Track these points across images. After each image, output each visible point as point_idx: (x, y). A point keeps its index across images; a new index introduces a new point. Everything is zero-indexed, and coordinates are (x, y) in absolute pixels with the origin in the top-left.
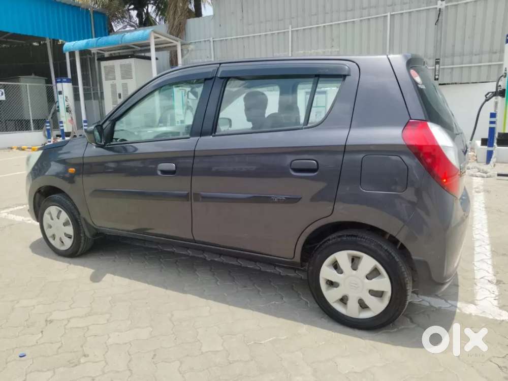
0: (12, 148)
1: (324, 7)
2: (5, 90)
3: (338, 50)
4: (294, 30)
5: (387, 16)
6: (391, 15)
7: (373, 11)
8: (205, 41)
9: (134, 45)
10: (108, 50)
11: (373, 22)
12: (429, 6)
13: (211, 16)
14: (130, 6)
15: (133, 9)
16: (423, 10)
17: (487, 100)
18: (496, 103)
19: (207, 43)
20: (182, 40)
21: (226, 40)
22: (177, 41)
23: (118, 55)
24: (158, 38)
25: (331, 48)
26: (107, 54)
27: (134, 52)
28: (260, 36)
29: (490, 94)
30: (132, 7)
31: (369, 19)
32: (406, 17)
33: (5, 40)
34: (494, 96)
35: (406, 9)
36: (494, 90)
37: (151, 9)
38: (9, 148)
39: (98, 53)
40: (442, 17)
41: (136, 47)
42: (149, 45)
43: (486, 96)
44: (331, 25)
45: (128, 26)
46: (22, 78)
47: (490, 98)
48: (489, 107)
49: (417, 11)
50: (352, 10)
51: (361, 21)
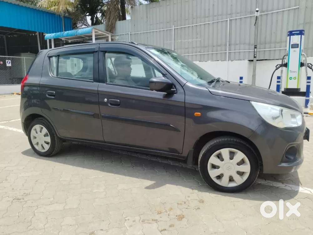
0: (13, 94)
1: (193, 15)
2: (11, 61)
3: (200, 40)
4: (176, 29)
5: (227, 20)
6: (230, 20)
7: (220, 17)
8: (126, 34)
9: (85, 36)
10: (71, 39)
11: (220, 24)
12: (252, 15)
13: (130, 20)
14: (87, 13)
15: (89, 15)
16: (248, 17)
17: (277, 69)
18: (282, 71)
19: (127, 35)
20: (112, 34)
21: (138, 33)
22: (109, 34)
23: (76, 41)
24: (97, 32)
25: (196, 39)
26: (70, 41)
27: (84, 40)
28: (157, 31)
29: (279, 65)
30: (88, 14)
31: (218, 22)
32: (238, 21)
33: (15, 32)
34: (281, 66)
35: (238, 17)
36: (281, 63)
37: (99, 15)
38: (12, 93)
39: (66, 40)
40: (258, 21)
41: (87, 37)
42: (92, 37)
43: (276, 67)
44: (197, 26)
45: (83, 25)
46: (22, 54)
47: (278, 68)
48: (278, 73)
49: (245, 18)
50: (208, 17)
51: (213, 23)
